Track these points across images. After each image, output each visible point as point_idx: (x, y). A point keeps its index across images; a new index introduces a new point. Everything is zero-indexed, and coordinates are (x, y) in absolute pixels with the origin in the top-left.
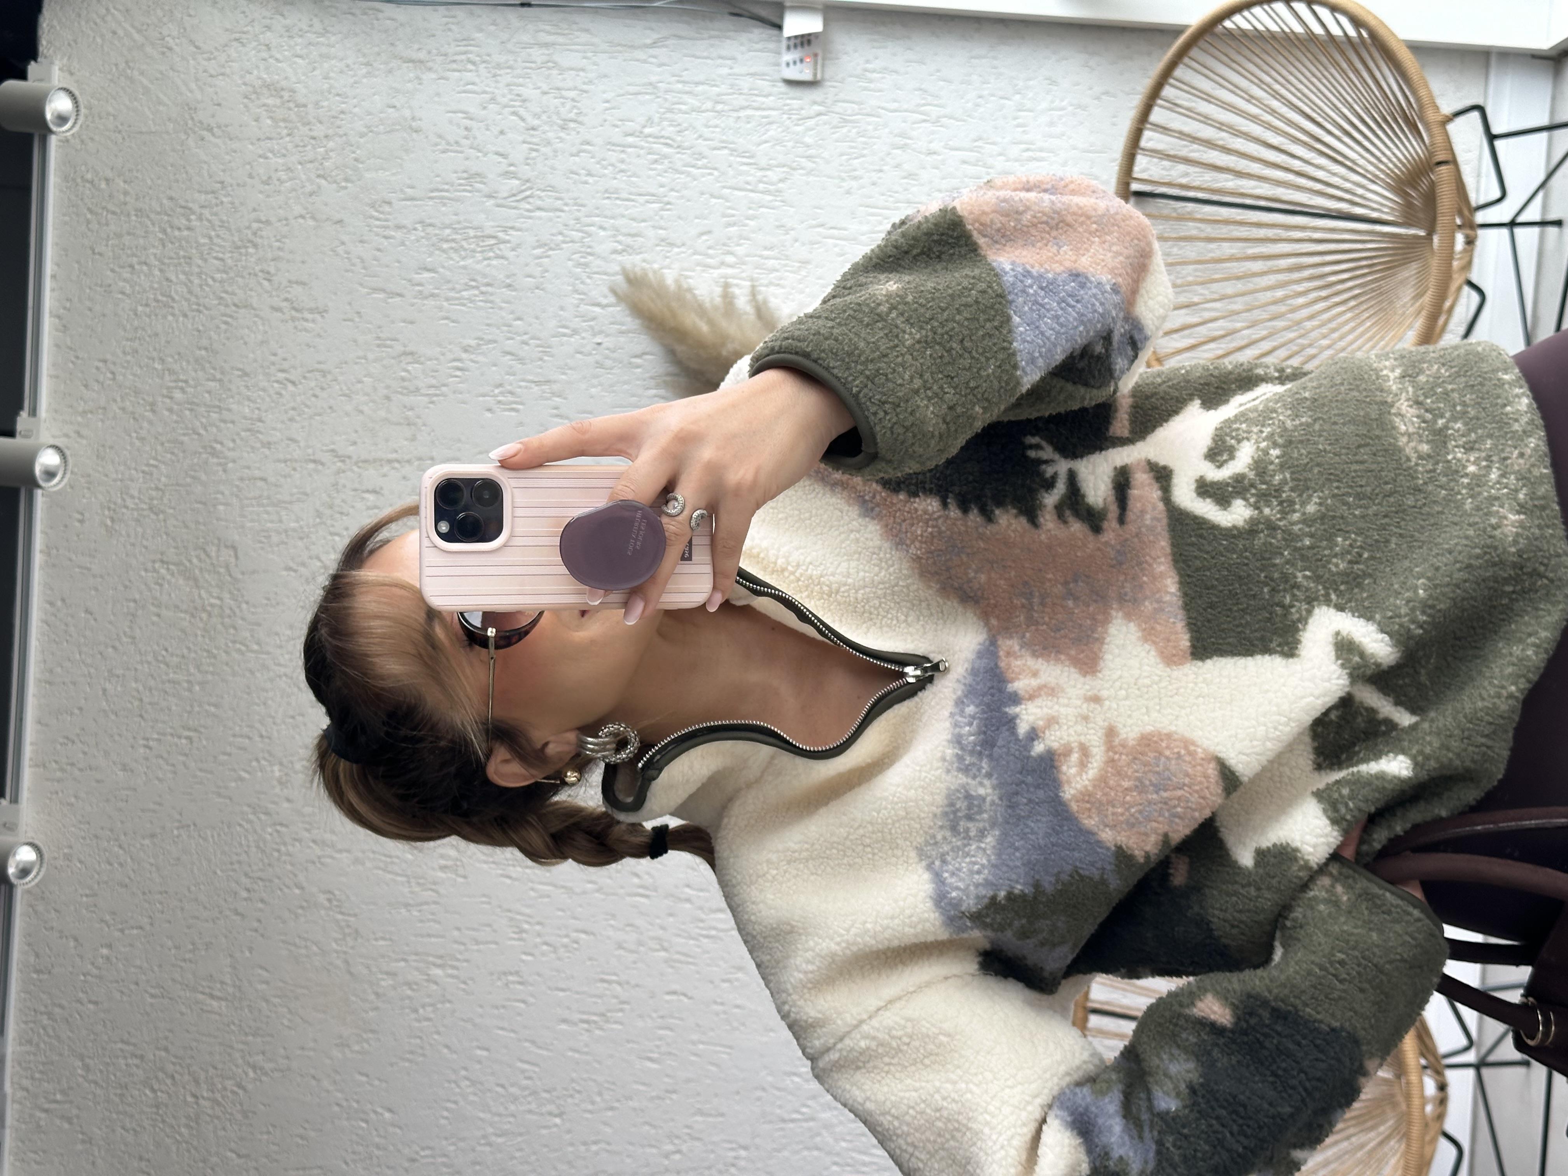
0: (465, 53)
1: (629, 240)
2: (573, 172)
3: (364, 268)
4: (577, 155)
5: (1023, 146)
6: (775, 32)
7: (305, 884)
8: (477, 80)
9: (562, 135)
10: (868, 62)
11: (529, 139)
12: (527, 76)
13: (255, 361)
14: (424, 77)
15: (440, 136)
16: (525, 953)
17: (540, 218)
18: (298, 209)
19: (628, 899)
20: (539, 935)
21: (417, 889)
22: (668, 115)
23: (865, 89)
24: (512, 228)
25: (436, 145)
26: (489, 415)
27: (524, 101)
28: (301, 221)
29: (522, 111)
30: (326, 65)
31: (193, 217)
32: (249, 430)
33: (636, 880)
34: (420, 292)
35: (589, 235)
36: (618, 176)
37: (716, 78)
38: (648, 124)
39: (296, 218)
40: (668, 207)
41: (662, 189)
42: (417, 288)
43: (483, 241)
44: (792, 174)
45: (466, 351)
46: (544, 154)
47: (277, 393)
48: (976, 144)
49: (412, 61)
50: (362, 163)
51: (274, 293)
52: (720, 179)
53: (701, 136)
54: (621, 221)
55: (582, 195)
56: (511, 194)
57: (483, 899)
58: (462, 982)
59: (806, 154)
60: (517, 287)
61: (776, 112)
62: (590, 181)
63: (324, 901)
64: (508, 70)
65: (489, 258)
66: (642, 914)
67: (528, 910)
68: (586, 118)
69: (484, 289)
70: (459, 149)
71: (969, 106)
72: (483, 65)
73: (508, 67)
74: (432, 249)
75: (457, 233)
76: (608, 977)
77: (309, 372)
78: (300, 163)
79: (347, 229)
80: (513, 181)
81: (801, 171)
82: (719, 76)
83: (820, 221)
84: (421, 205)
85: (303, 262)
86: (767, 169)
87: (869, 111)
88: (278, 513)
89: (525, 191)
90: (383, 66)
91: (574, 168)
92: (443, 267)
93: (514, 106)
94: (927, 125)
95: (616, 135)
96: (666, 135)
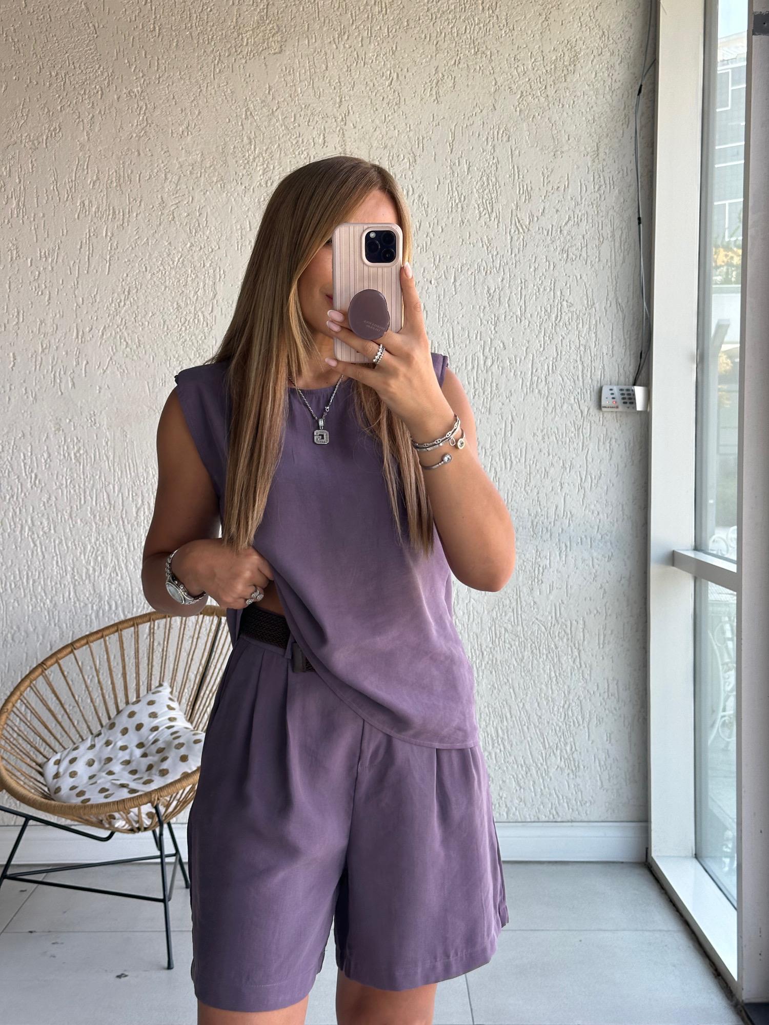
0: (606, 184)
1: (496, 297)
2: (536, 257)
3: (467, 126)
4: (547, 260)
5: (568, 544)
6: (632, 380)
7: (64, 112)
8: (589, 192)
9: (559, 249)
10: (616, 440)
11: (554, 229)
12: (593, 224)
13: (403, 58)
14: (589, 157)
15: (552, 171)
16: (32, 260)
17: (506, 239)
18: (500, 80)
19: (75, 325)
20: (45, 269)
21: (68, 186)
22: (575, 316)
23: (599, 440)
24: (499, 222)
25: (547, 169)
27: (578, 224)
28: (493, 83)
29: (571, 223)
30: (592, 92)
31: (491, 12)
32: (358, 56)
33: (88, 329)
34: (454, 164)
35: (498, 272)
36: (535, 288)
37: (600, 345)
38: (569, 304)
39: (495, 79)
40: (519, 321)
41: (529, 315)
42: (457, 161)
43: (490, 203)
44: (544, 398)
45: (420, 196)
46: (546, 239)
47: (383, 73)
48: (569, 513)
49: (598, 149)
50: (533, 121)
51: (447, 68)
52: (538, 352)
53: (564, 338)
54: (508, 292)
55: (522, 264)
56: (520, 219)
57: (65, 231)
58: (9, 221)
59: (557, 406)
60: (463, 228)
61: (581, 384)
62: (531, 270)
63: (54, 126)
64: (596, 212)
65: (479, 208)
66: (65, 335)
67: (61, 261)
68: (570, 264)
69: (459, 206)
70: (545, 184)
71: (592, 507)
72: (598, 196)
73: (598, 212)
74: (482, 170)
75: (493, 186)
76: (21, 315)
77: (399, 94)
78: (529, 80)
79: (490, 113)
80: (528, 220)
81: (546, 404)
82: (601, 347)
83: (515, 417)
84: (508, 160)
85: (468, 85)
86: (546, 382)
87: (586, 443)
88: (306, 79)
89: (522, 228)
90: (594, 130)
91: (539, 259)
92: (471, 178)
93: (574, 218)
94: (579, 481)
95: (561, 284)
96: (563, 316)
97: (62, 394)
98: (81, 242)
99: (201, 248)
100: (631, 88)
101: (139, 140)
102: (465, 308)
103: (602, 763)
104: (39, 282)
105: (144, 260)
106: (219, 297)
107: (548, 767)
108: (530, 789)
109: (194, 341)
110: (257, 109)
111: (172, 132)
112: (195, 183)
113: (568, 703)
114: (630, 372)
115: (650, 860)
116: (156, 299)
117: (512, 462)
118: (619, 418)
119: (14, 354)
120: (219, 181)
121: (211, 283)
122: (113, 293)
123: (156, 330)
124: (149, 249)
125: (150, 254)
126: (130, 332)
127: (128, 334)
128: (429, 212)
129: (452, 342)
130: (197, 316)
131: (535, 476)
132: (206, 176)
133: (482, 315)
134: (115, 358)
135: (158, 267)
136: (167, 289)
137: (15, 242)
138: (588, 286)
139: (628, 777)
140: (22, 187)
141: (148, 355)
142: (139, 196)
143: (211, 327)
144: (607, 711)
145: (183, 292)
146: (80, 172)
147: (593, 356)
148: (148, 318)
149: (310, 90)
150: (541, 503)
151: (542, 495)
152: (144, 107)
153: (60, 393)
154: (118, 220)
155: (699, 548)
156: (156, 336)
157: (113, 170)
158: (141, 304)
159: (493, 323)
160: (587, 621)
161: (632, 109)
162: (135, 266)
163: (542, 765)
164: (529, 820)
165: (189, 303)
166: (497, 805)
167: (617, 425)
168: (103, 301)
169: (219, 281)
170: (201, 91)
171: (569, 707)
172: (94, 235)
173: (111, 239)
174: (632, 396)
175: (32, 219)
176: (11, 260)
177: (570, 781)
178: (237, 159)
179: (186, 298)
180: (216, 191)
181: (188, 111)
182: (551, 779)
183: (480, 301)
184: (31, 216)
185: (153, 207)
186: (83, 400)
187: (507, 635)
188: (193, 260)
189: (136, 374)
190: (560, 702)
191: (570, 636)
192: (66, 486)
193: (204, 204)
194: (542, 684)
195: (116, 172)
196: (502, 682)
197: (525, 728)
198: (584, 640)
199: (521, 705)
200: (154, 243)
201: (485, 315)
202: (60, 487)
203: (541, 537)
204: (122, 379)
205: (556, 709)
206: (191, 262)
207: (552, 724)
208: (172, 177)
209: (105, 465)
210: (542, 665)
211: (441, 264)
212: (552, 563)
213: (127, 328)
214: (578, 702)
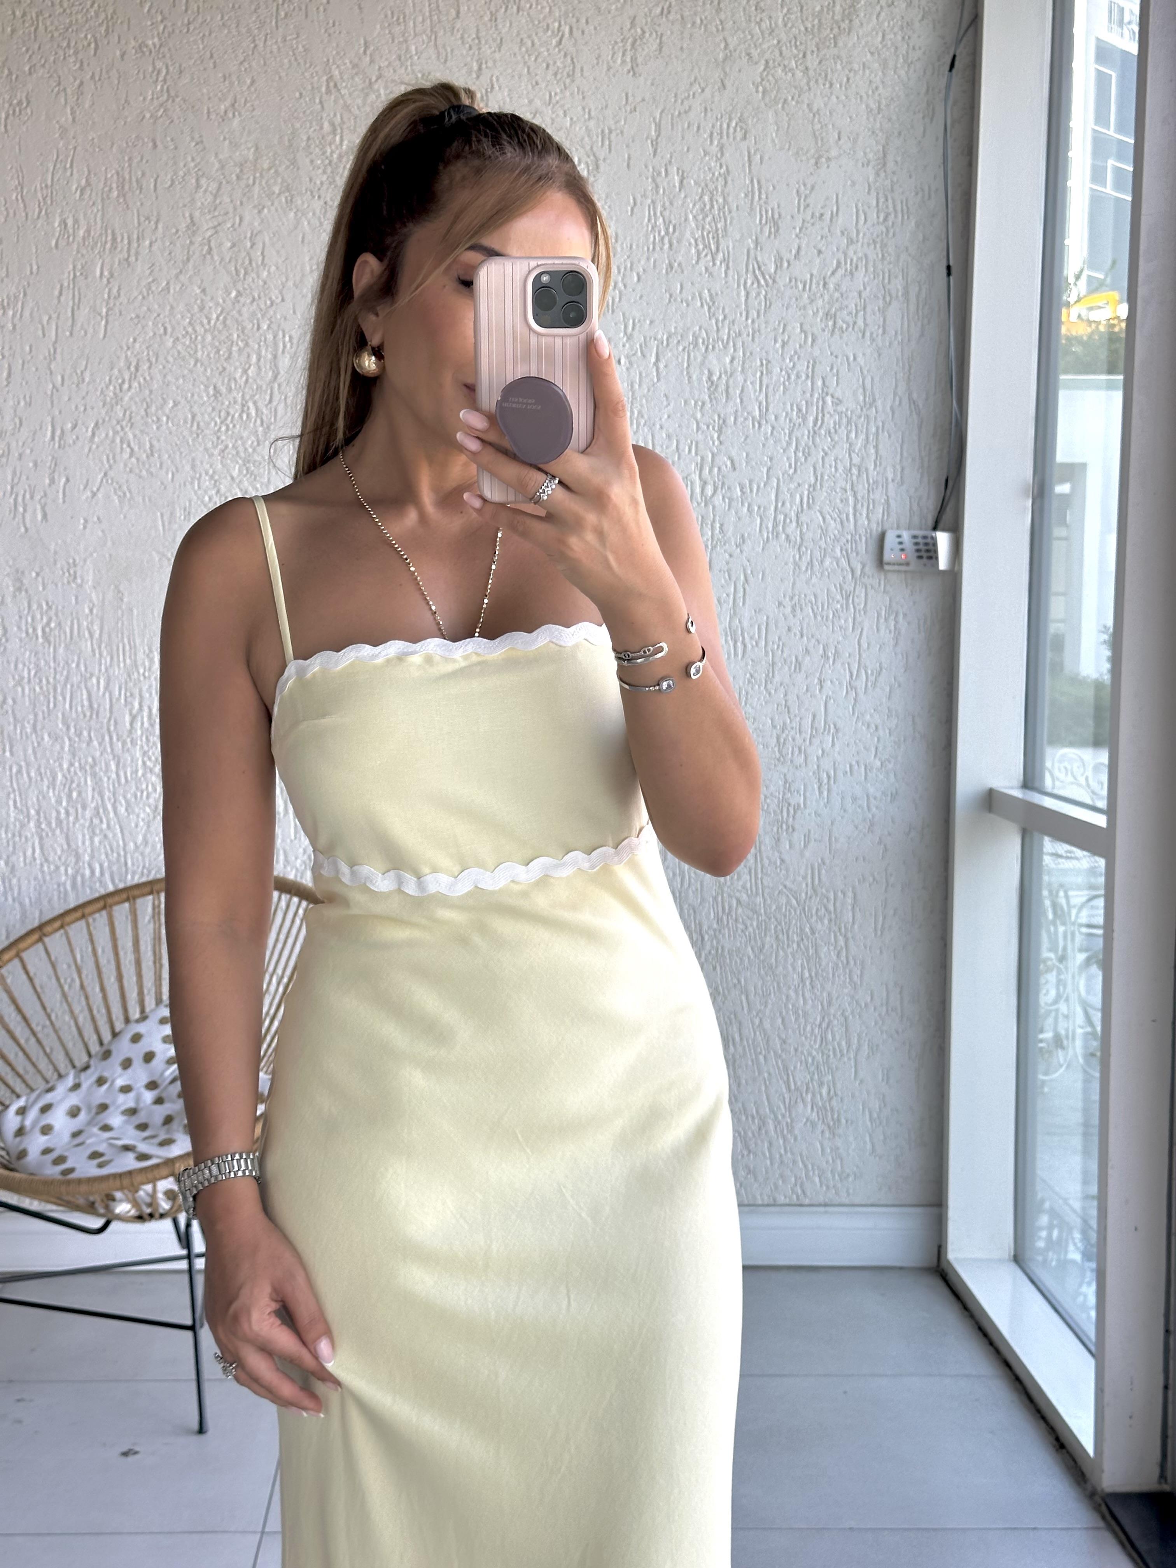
0: (896, 212)
1: (722, 387)
2: (785, 325)
3: (680, 113)
4: (802, 330)
5: (832, 773)
6: (930, 522)
7: (35, 75)
8: (869, 223)
9: (821, 314)
10: (905, 615)
11: (814, 281)
12: (875, 275)
14: (870, 168)
15: (813, 188)
17: (738, 295)
18: (733, 41)
19: (49, 419)
21: (39, 195)
22: (844, 420)
23: (879, 615)
24: (728, 268)
25: (805, 185)
27: (851, 273)
28: (722, 46)
29: (841, 272)
30: (876, 65)
33: (69, 426)
34: (659, 174)
35: (725, 347)
36: (783, 373)
37: (883, 466)
38: (835, 400)
39: (725, 39)
40: (757, 425)
41: (773, 418)
42: (663, 170)
43: (714, 237)
44: (794, 547)
46: (801, 296)
47: (548, 26)
48: (832, 726)
49: (885, 155)
50: (783, 107)
51: (649, 20)
52: (786, 476)
53: (826, 454)
54: (740, 378)
55: (763, 337)
56: (761, 265)
57: (35, 267)
59: (814, 561)
60: (671, 275)
61: (852, 527)
62: (778, 345)
63: (18, 97)
64: (880, 255)
65: (697, 245)
66: (34, 433)
67: (28, 315)
68: (838, 337)
69: (666, 240)
70: (802, 209)
71: (868, 717)
72: (884, 230)
73: (883, 255)
74: (703, 184)
75: (719, 210)
77: (572, 59)
78: (779, 42)
79: (717, 93)
80: (773, 266)
81: (797, 556)
82: (885, 469)
83: (750, 578)
84: (744, 171)
85: (682, 48)
86: (798, 522)
87: (859, 619)
88: (424, 32)
89: (764, 278)
90: (878, 125)
91: (789, 328)
92: (685, 197)
93: (846, 264)
94: (848, 678)
95: (823, 368)
96: (826, 419)
97: (26, 530)
98: (62, 286)
99: (254, 300)
100: (939, 60)
101: (155, 122)
102: (672, 404)
103: (875, 1115)
105: (162, 316)
106: (281, 378)
107: (792, 1121)
108: (764, 1154)
109: (241, 449)
110: (345, 77)
111: (209, 112)
112: (244, 195)
113: (826, 1020)
114: (928, 510)
115: (944, 1265)
116: (181, 381)
117: (745, 646)
118: (909, 581)
120: (284, 192)
121: (270, 356)
122: (112, 369)
123: (180, 430)
124: (171, 299)
125: (172, 308)
126: (137, 432)
127: (135, 436)
130: (246, 408)
131: (781, 669)
132: (264, 183)
133: (699, 415)
134: (111, 474)
135: (185, 328)
136: (199, 365)
138: (865, 372)
139: (913, 1136)
141: (164, 470)
142: (155, 214)
143: (268, 428)
144: (885, 1036)
145: (224, 369)
146: (60, 172)
147: (871, 481)
148: (167, 411)
149: (431, 51)
150: (791, 710)
151: (792, 698)
152: (164, 71)
153: (23, 530)
154: (121, 251)
155: (1030, 785)
156: (179, 439)
157: (113, 171)
158: (155, 386)
159: (716, 429)
160: (858, 893)
161: (940, 92)
162: (147, 325)
163: (783, 1116)
164: (760, 1202)
165: (233, 386)
167: (908, 593)
168: (94, 381)
169: (283, 352)
170: (255, 46)
171: (828, 1026)
172: (82, 274)
173: (109, 282)
174: (931, 547)
177: (826, 1143)
178: (313, 156)
179: (229, 380)
180: (279, 208)
181: (234, 78)
182: (796, 1139)
183: (697, 393)
185: (177, 231)
186: (60, 541)
187: (740, 910)
188: (240, 319)
189: (144, 500)
190: (816, 1019)
191: (833, 916)
192: (29, 681)
193: (259, 228)
194: (789, 988)
195: (118, 173)
196: (731, 984)
197: (761, 1058)
198: (854, 923)
199: (757, 1021)
200: (178, 289)
201: (703, 415)
202: (19, 683)
203: (792, 761)
204: (122, 508)
205: (809, 1028)
206: (237, 321)
207: (802, 1053)
208: (208, 185)
209: (87, 646)
210: (790, 960)
211: (636, 333)
212: (808, 802)
213: (132, 425)
214: (842, 1019)
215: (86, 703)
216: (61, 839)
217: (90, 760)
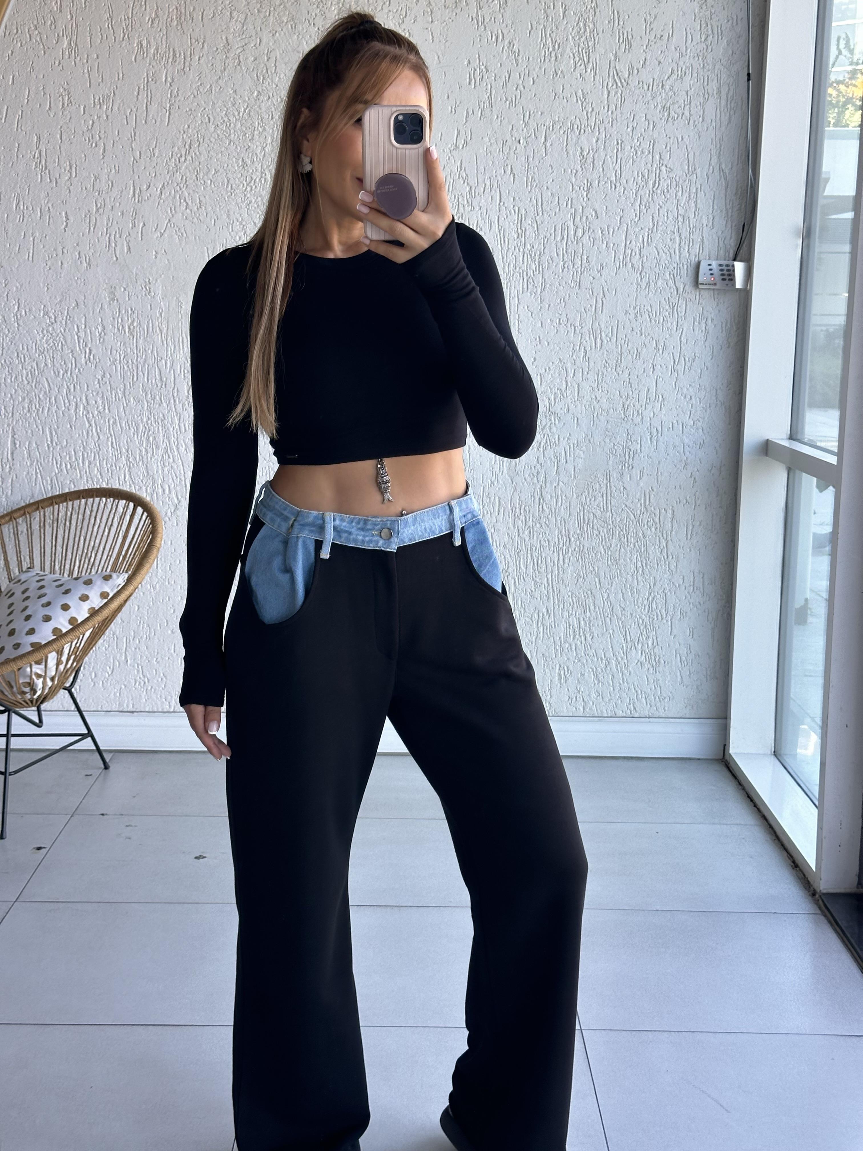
0: (713, 34)
1: (590, 160)
2: (634, 116)
4: (646, 118)
5: (659, 429)
6: (732, 255)
8: (694, 42)
9: (659, 107)
10: (712, 320)
11: (655, 84)
12: (698, 79)
15: (656, 17)
16: (85, 108)
17: (602, 95)
19: (132, 182)
20: (99, 117)
21: (124, 24)
22: (674, 183)
23: (694, 320)
24: (596, 74)
25: (650, 15)
26: (466, 63)
27: (681, 78)
29: (674, 77)
33: (145, 187)
34: (549, 7)
35: (593, 131)
36: (633, 150)
37: (700, 215)
38: (668, 169)
40: (613, 187)
41: (625, 181)
42: (552, 4)
43: (586, 53)
44: (637, 272)
45: (510, 43)
46: (646, 94)
48: (660, 396)
52: (633, 222)
53: (661, 207)
54: (602, 154)
55: (619, 124)
56: (618, 71)
57: (121, 75)
58: (60, 62)
59: (651, 282)
60: (556, 79)
61: (678, 258)
62: (629, 130)
64: (702, 65)
65: (574, 58)
66: (121, 192)
67: (116, 108)
68: (671, 124)
69: (553, 54)
70: (648, 32)
71: (685, 390)
72: (705, 47)
73: (704, 65)
74: (579, 14)
75: (590, 33)
76: (74, 170)
80: (627, 73)
81: (639, 279)
82: (702, 217)
83: (607, 293)
84: (608, 5)
86: (640, 256)
87: (680, 323)
89: (621, 81)
91: (637, 117)
92: (567, 23)
93: (678, 71)
94: (672, 363)
95: (660, 147)
96: (661, 183)
97: (117, 258)
98: (139, 88)
99: (269, 98)
102: (555, 172)
103: (684, 659)
104: (93, 132)
105: (207, 110)
107: (628, 661)
108: (608, 683)
112: (263, 23)
113: (652, 595)
114: (730, 245)
115: (727, 757)
116: (220, 155)
117: (602, 341)
118: (716, 296)
119: (66, 213)
120: (290, 21)
122: (173, 147)
123: (219, 190)
124: (213, 97)
125: (214, 103)
126: (191, 192)
127: (189, 194)
128: (520, 61)
129: (540, 209)
130: (263, 175)
131: (626, 357)
132: (276, 15)
133: (574, 180)
134: (173, 220)
135: (222, 118)
136: (232, 144)
137: (65, 86)
138: (689, 149)
139: (709, 672)
140: (74, 24)
141: (209, 218)
142: (202, 37)
144: (691, 606)
145: (249, 147)
146: (138, 7)
147: (692, 226)
148: (211, 177)
150: (633, 386)
151: (633, 377)
153: (115, 259)
154: (179, 64)
155: (794, 437)
156: (219, 196)
157: (174, 7)
158: (203, 159)
159: (585, 189)
160: (676, 511)
162: (197, 116)
163: (622, 658)
164: (606, 715)
165: (255, 160)
166: (574, 699)
167: (714, 304)
168: (162, 155)
171: (653, 599)
172: (152, 80)
173: (171, 85)
174: (731, 272)
175: (85, 61)
176: (63, 107)
177: (650, 677)
180: (287, 33)
182: (630, 674)
183: (573, 164)
184: (83, 57)
185: (217, 50)
186: (139, 267)
187: (595, 521)
188: (260, 111)
189: (195, 238)
190: (645, 595)
191: (658, 525)
192: (120, 361)
193: (273, 47)
194: (628, 574)
195: (177, 9)
196: (588, 571)
197: (608, 620)
198: (672, 531)
199: (606, 596)
200: (217, 90)
201: (576, 179)
202: (114, 363)
203: (632, 420)
204: (180, 244)
205: (640, 601)
206: (258, 113)
207: (636, 617)
208: (238, 16)
209: (158, 339)
210: (629, 555)
211: (531, 122)
212: (643, 448)
213: (187, 186)
214: (663, 595)
215: (158, 377)
216: (143, 469)
217: (161, 416)
